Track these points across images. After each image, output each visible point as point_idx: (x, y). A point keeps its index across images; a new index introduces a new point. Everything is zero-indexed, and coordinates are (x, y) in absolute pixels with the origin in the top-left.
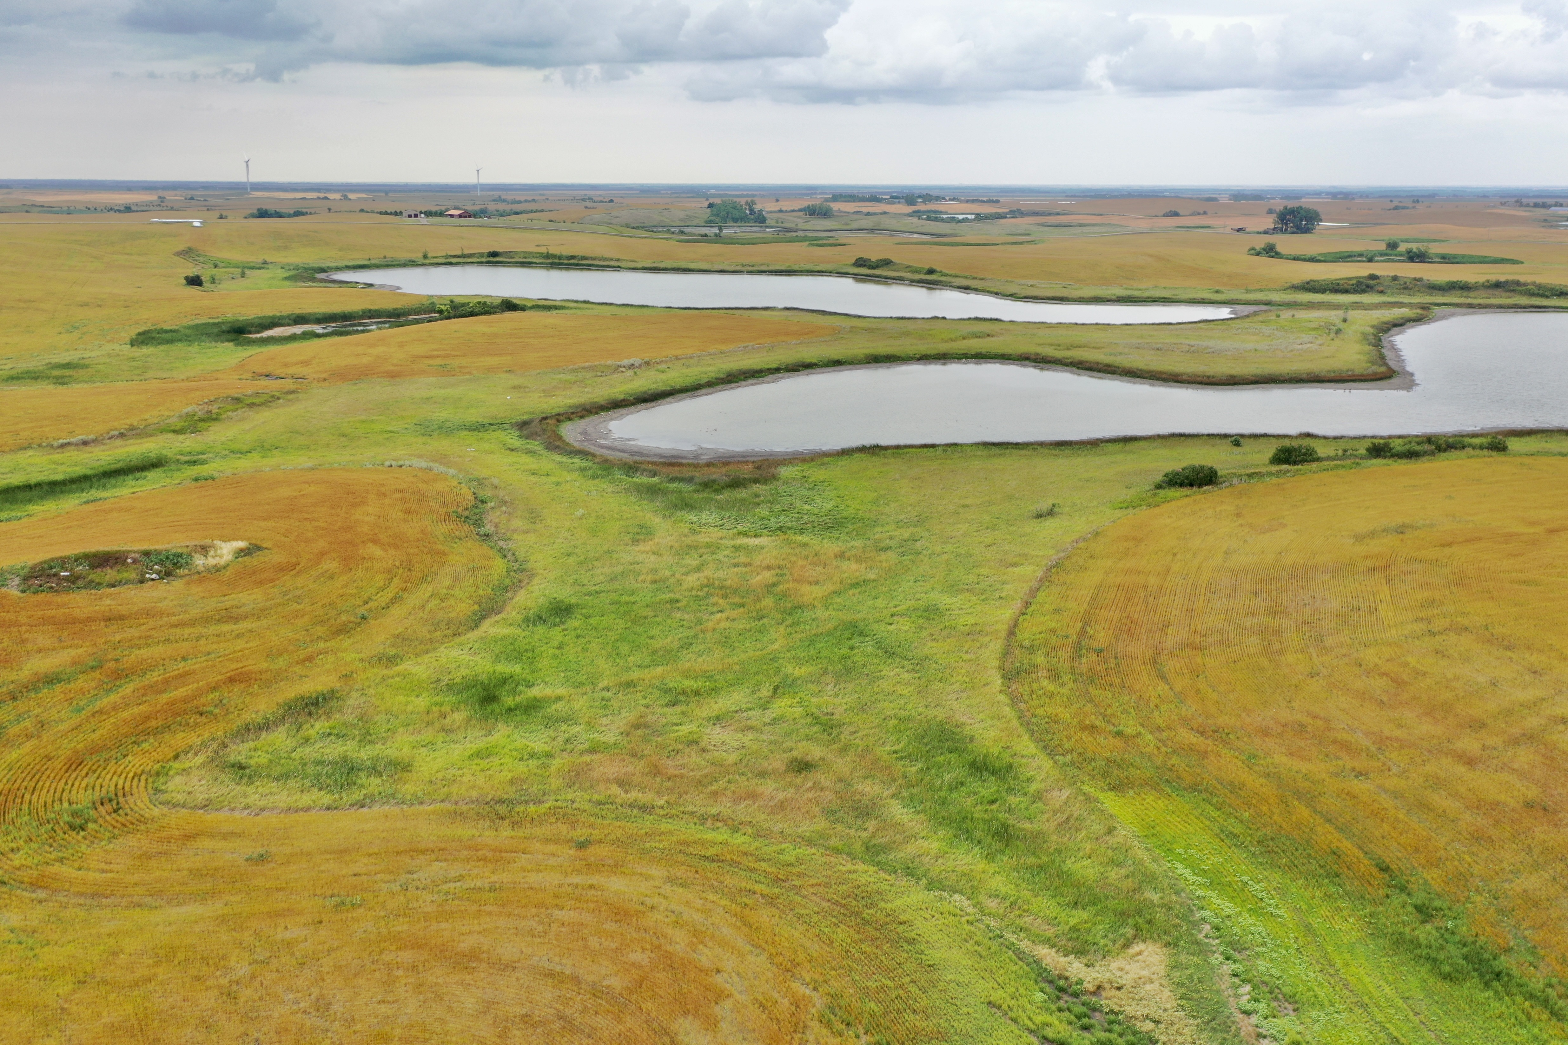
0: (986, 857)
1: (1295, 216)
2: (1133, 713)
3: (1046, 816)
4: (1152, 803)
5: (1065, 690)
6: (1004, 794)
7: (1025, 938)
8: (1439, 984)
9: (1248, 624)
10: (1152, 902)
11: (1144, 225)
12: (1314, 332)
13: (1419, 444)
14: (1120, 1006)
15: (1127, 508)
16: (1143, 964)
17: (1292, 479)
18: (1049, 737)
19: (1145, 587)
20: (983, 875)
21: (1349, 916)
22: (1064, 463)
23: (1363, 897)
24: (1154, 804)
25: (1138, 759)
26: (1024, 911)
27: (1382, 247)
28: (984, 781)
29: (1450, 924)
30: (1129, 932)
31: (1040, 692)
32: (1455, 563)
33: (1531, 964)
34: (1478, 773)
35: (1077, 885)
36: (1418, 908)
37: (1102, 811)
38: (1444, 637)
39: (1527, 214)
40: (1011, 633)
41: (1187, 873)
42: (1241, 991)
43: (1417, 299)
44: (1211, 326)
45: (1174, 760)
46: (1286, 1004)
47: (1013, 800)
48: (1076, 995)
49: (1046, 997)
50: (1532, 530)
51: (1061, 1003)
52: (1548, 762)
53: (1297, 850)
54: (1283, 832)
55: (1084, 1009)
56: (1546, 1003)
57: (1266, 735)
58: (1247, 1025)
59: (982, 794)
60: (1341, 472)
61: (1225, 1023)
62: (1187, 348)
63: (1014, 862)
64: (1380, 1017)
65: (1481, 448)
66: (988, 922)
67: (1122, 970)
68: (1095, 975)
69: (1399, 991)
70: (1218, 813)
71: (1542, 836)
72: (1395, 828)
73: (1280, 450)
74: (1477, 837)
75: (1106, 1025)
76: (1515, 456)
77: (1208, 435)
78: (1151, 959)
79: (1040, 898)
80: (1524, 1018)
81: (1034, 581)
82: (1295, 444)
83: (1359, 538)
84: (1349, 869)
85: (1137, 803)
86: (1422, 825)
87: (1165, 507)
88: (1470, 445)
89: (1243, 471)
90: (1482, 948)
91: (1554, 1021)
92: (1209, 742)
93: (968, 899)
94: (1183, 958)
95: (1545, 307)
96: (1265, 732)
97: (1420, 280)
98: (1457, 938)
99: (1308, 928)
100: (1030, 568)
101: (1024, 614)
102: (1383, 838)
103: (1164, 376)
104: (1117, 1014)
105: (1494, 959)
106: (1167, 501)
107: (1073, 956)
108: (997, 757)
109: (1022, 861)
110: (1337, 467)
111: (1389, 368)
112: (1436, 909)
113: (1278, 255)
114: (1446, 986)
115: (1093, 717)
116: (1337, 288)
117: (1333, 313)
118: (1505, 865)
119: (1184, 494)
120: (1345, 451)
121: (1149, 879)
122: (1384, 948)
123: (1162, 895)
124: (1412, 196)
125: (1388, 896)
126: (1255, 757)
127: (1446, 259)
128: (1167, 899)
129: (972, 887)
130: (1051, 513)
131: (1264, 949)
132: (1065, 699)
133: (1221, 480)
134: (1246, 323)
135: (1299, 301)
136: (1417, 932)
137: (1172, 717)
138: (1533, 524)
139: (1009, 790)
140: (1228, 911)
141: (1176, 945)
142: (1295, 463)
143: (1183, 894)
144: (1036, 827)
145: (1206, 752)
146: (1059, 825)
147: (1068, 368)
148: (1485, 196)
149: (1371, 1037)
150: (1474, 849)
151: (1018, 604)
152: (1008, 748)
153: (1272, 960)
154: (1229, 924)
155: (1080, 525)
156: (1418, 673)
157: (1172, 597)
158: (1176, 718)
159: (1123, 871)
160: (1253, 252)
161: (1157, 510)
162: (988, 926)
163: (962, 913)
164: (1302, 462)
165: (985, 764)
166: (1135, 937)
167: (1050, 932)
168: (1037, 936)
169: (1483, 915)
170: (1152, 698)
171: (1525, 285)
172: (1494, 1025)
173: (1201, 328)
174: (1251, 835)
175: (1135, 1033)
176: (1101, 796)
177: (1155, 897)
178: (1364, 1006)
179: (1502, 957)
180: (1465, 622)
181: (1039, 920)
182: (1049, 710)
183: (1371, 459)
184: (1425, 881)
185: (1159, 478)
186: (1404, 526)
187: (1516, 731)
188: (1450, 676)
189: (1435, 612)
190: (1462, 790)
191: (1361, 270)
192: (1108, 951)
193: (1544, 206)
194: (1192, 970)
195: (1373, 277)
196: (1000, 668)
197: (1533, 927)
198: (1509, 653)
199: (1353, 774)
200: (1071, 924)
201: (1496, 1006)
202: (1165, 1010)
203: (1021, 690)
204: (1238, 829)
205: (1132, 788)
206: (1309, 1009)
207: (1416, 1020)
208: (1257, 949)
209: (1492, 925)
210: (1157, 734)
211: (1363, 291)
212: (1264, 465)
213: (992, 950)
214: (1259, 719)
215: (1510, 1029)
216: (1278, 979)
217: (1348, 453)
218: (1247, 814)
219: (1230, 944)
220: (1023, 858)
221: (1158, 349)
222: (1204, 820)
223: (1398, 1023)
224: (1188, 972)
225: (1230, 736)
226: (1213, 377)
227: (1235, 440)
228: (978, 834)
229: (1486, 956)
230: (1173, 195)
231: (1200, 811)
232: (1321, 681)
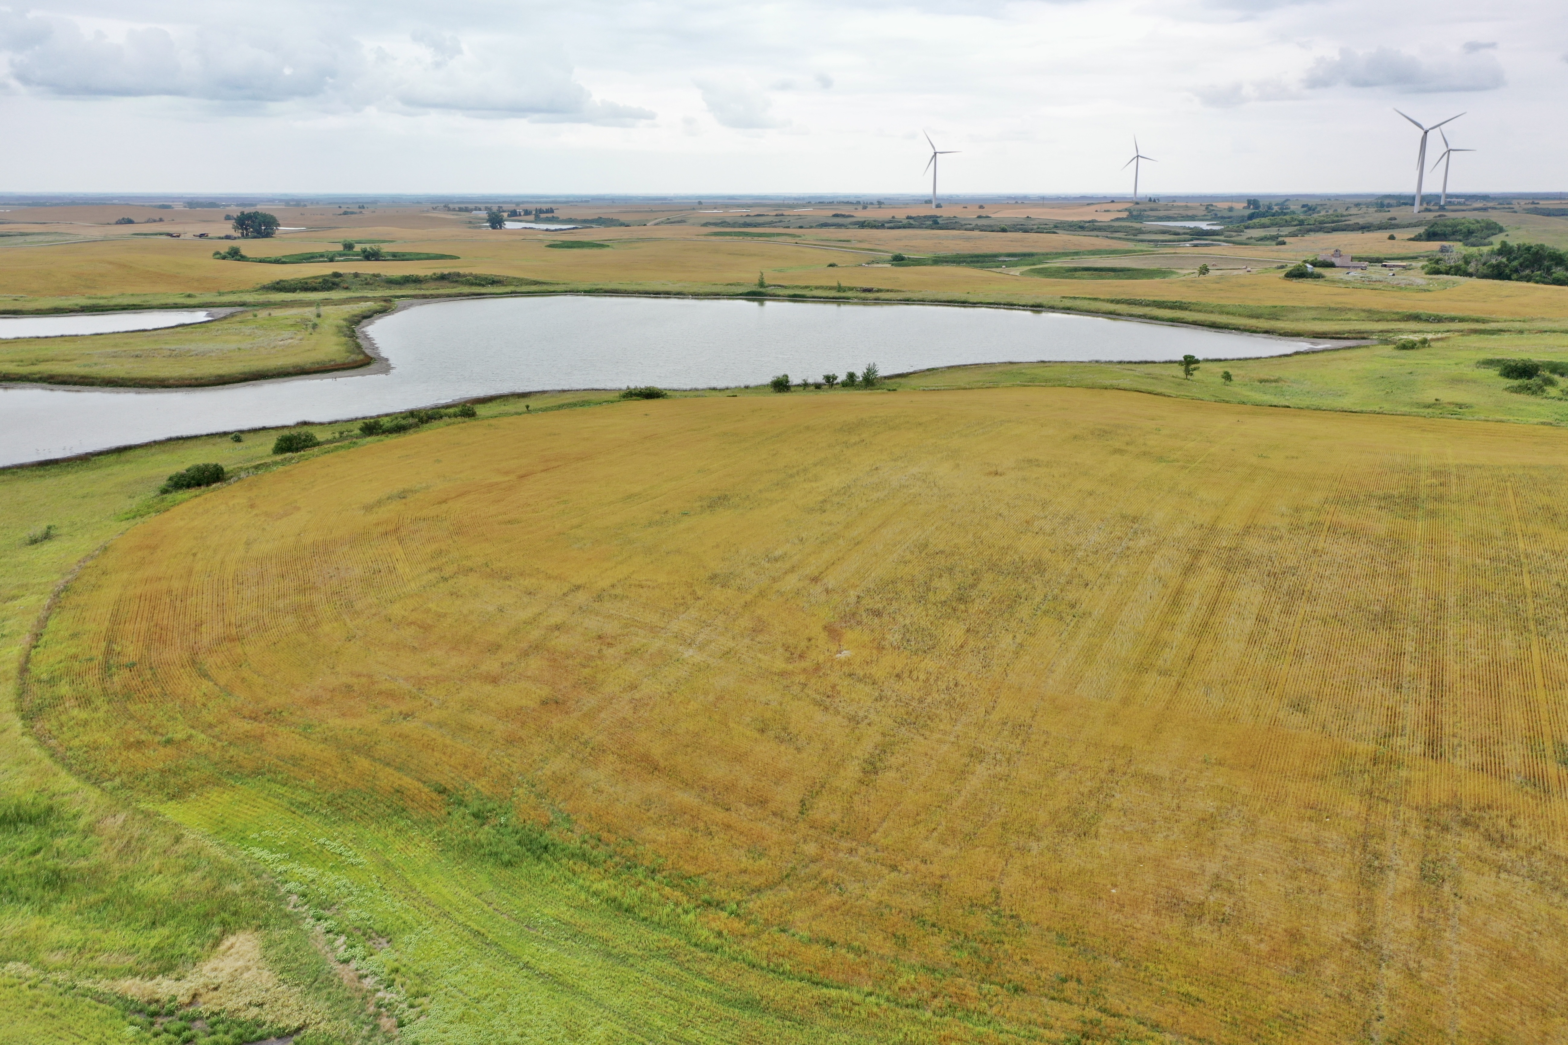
0: (40, 911)
1: (253, 222)
2: (181, 718)
3: (103, 847)
4: (216, 799)
5: (101, 714)
6: (48, 839)
7: (101, 979)
8: (503, 873)
9: (281, 606)
10: (234, 894)
11: (96, 232)
12: (293, 329)
13: (404, 418)
14: (221, 1005)
15: (134, 517)
16: (236, 956)
17: (297, 465)
18: (91, 766)
19: (169, 592)
20: (39, 933)
21: (420, 842)
22: (50, 483)
23: (429, 822)
24: (219, 800)
25: (194, 761)
26: (96, 951)
27: (340, 248)
28: (21, 832)
29: (503, 820)
30: (216, 930)
31: (72, 723)
32: (452, 516)
33: (568, 830)
34: (502, 687)
35: (153, 905)
36: (476, 815)
37: (165, 823)
38: (455, 580)
39: (455, 217)
40: (24, 670)
41: (265, 854)
42: (337, 943)
43: (379, 293)
44: (189, 329)
45: (232, 751)
46: (380, 939)
47: (60, 843)
48: (171, 1013)
49: (137, 1028)
50: (507, 479)
51: (157, 1028)
52: (552, 664)
53: (364, 799)
54: (349, 787)
55: (183, 1023)
56: (584, 856)
57: (317, 704)
58: (347, 973)
59: (21, 848)
60: (342, 452)
61: (327, 978)
62: (168, 353)
63: (74, 906)
64: (461, 919)
65: (455, 416)
66: (54, 978)
67: (215, 969)
68: (187, 986)
69: (473, 890)
70: (285, 788)
71: (558, 725)
72: (444, 753)
73: (281, 440)
74: (511, 741)
75: (209, 1030)
76: (483, 419)
77: (207, 435)
78: (244, 948)
79: (111, 932)
80: (571, 875)
81: (41, 611)
82: (294, 432)
83: (368, 508)
84: (412, 801)
85: (201, 804)
86: (466, 744)
87: (175, 510)
88: (446, 415)
89: (248, 465)
90: (530, 830)
91: (592, 868)
92: (264, 725)
93: (26, 962)
94: (276, 935)
95: (483, 294)
96: (315, 701)
97: (378, 276)
98: (510, 829)
99: (387, 865)
100: (34, 598)
101: (35, 647)
102: (436, 764)
103: (149, 382)
104: (218, 1014)
105: (541, 836)
106: (175, 504)
107: (161, 976)
108: (33, 804)
109: (83, 902)
110: (337, 448)
111: (366, 355)
112: (490, 811)
113: (243, 258)
114: (508, 872)
115: (138, 732)
116: (306, 286)
117: (307, 309)
118: (536, 757)
119: (193, 494)
120: (341, 433)
121: (229, 873)
122: (454, 859)
123: (243, 883)
124: (357, 203)
125: (449, 814)
126: (310, 726)
127: (396, 257)
128: (249, 885)
129: (29, 948)
130: (47, 536)
131: (351, 898)
132: (102, 723)
133: (229, 475)
134: (225, 325)
135: (272, 300)
136: (478, 836)
137: (222, 711)
138: (507, 473)
139: (54, 834)
140: (311, 876)
141: (266, 925)
142: (297, 450)
143: (264, 876)
144: (93, 861)
145: (262, 735)
146: (120, 851)
147: (38, 384)
148: (418, 203)
149: (457, 939)
150: (510, 751)
151: (26, 638)
152: (44, 790)
153: (360, 905)
154: (314, 887)
155: (84, 544)
156: (439, 616)
157: (200, 596)
158: (226, 711)
159: (199, 874)
160: (218, 256)
161: (167, 515)
162: (56, 983)
163: (21, 980)
164: (303, 448)
165: (18, 815)
166: (223, 933)
167: (130, 962)
168: (116, 971)
169: (527, 802)
170: (198, 698)
171: (465, 276)
172: (550, 889)
173: (178, 332)
174: (320, 799)
175: (240, 1025)
176: (161, 809)
177: (237, 888)
178: (446, 915)
179: (546, 832)
180: (469, 564)
181: (116, 955)
182: (86, 739)
183: (365, 437)
184: (477, 790)
185: (163, 483)
186: (404, 491)
187: (524, 645)
188: (465, 612)
189: (444, 560)
190: (492, 704)
191: (325, 269)
192: (197, 957)
193: (467, 210)
194: (287, 943)
195: (336, 275)
196: (17, 709)
197: (565, 800)
198: (508, 583)
199: (401, 717)
200: (152, 945)
201: (549, 874)
202: (267, 990)
203: (47, 726)
204: (306, 797)
205: (193, 791)
206: (401, 936)
207: (490, 909)
208: (345, 900)
209: (535, 809)
210: (210, 731)
211: (329, 289)
212: (268, 456)
213: (66, 1005)
214: (308, 691)
215: (562, 889)
216: (368, 920)
217: (345, 434)
218: (313, 781)
219: (320, 905)
220: (84, 898)
221: (137, 356)
222: (273, 799)
223: (477, 917)
224: (283, 946)
225: (283, 714)
226: (201, 379)
227: (236, 437)
228: (24, 891)
229: (535, 835)
230: (123, 202)
231: (266, 792)
232: (358, 642)
